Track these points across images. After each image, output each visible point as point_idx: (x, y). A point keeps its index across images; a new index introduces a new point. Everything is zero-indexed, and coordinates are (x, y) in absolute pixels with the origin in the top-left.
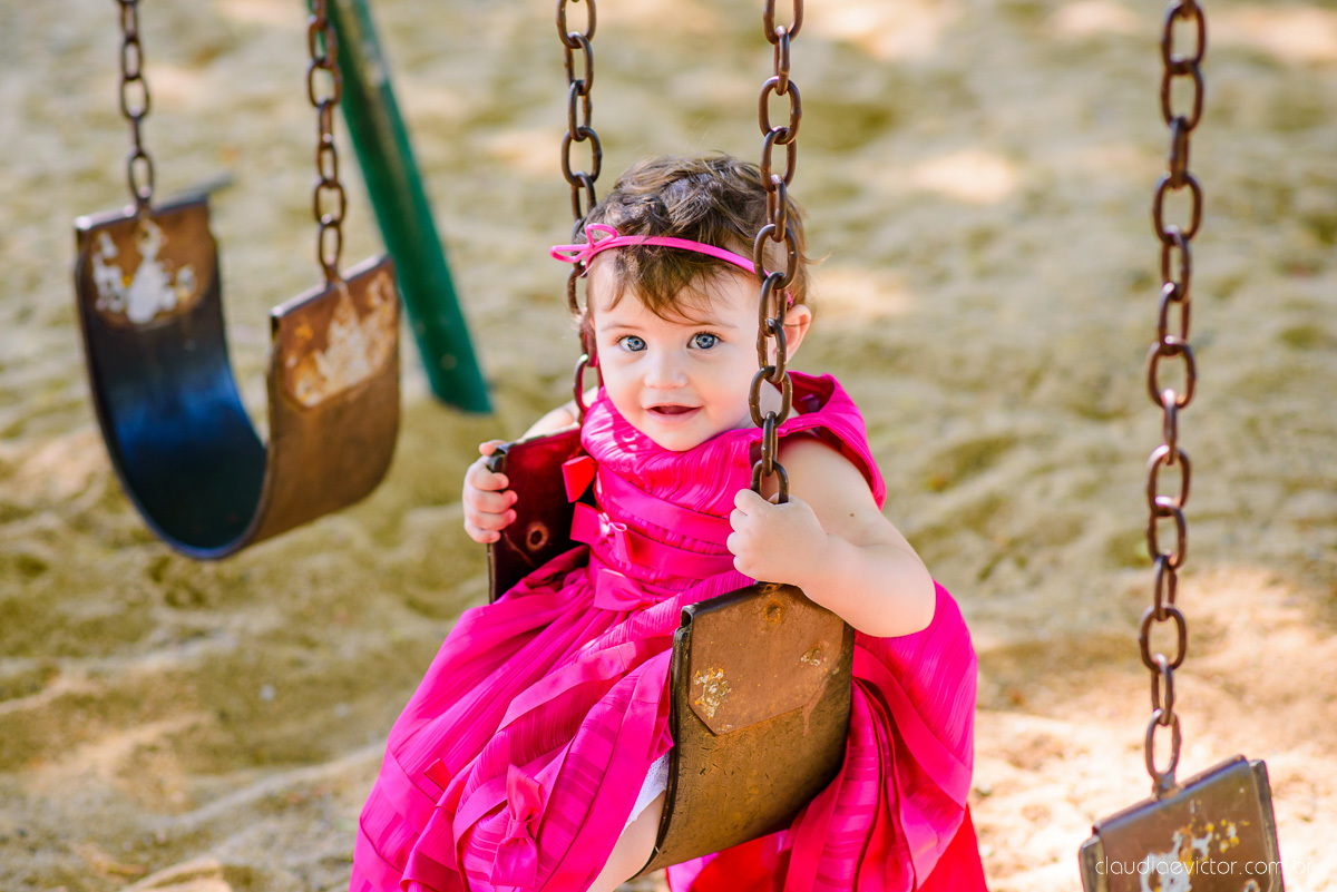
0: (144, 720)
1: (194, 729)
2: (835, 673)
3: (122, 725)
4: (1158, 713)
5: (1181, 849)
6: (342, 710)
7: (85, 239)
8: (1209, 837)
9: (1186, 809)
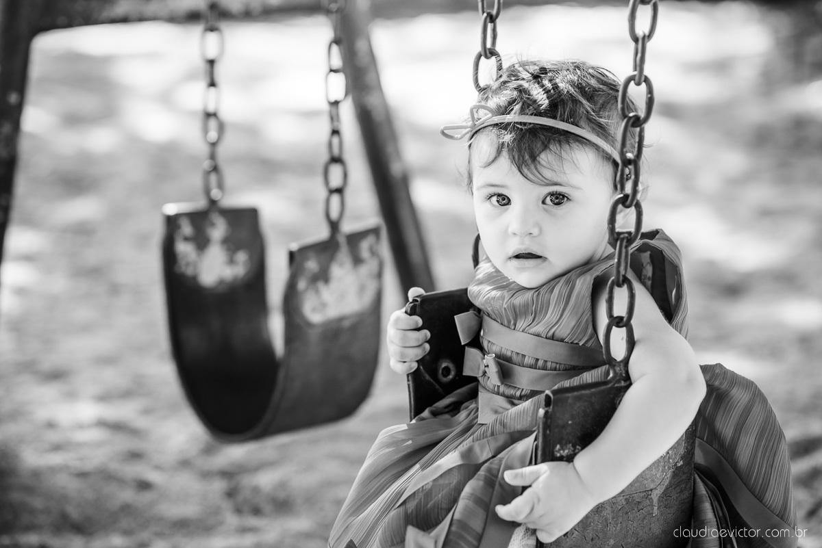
7: (172, 223)
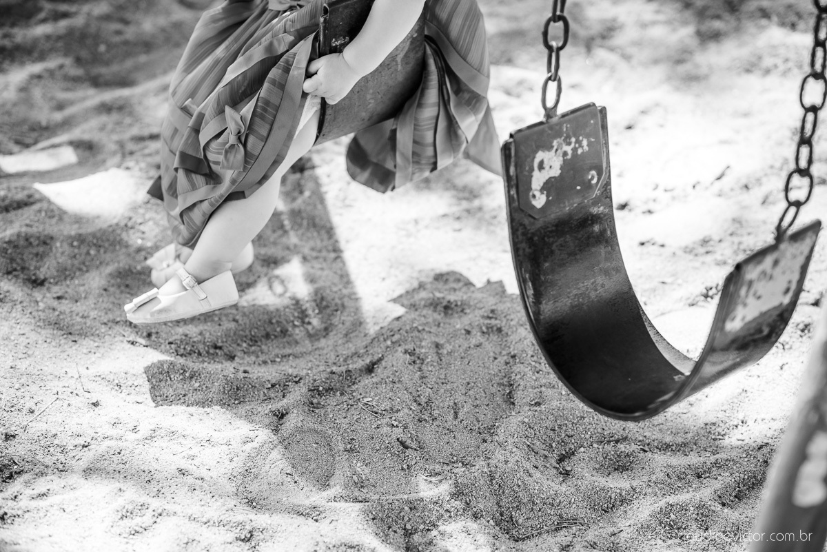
0: (34, 61)
1: (61, 67)
2: (414, 36)
3: (22, 63)
4: (550, 74)
5: (557, 150)
6: (143, 58)
8: (573, 145)
9: (561, 128)
